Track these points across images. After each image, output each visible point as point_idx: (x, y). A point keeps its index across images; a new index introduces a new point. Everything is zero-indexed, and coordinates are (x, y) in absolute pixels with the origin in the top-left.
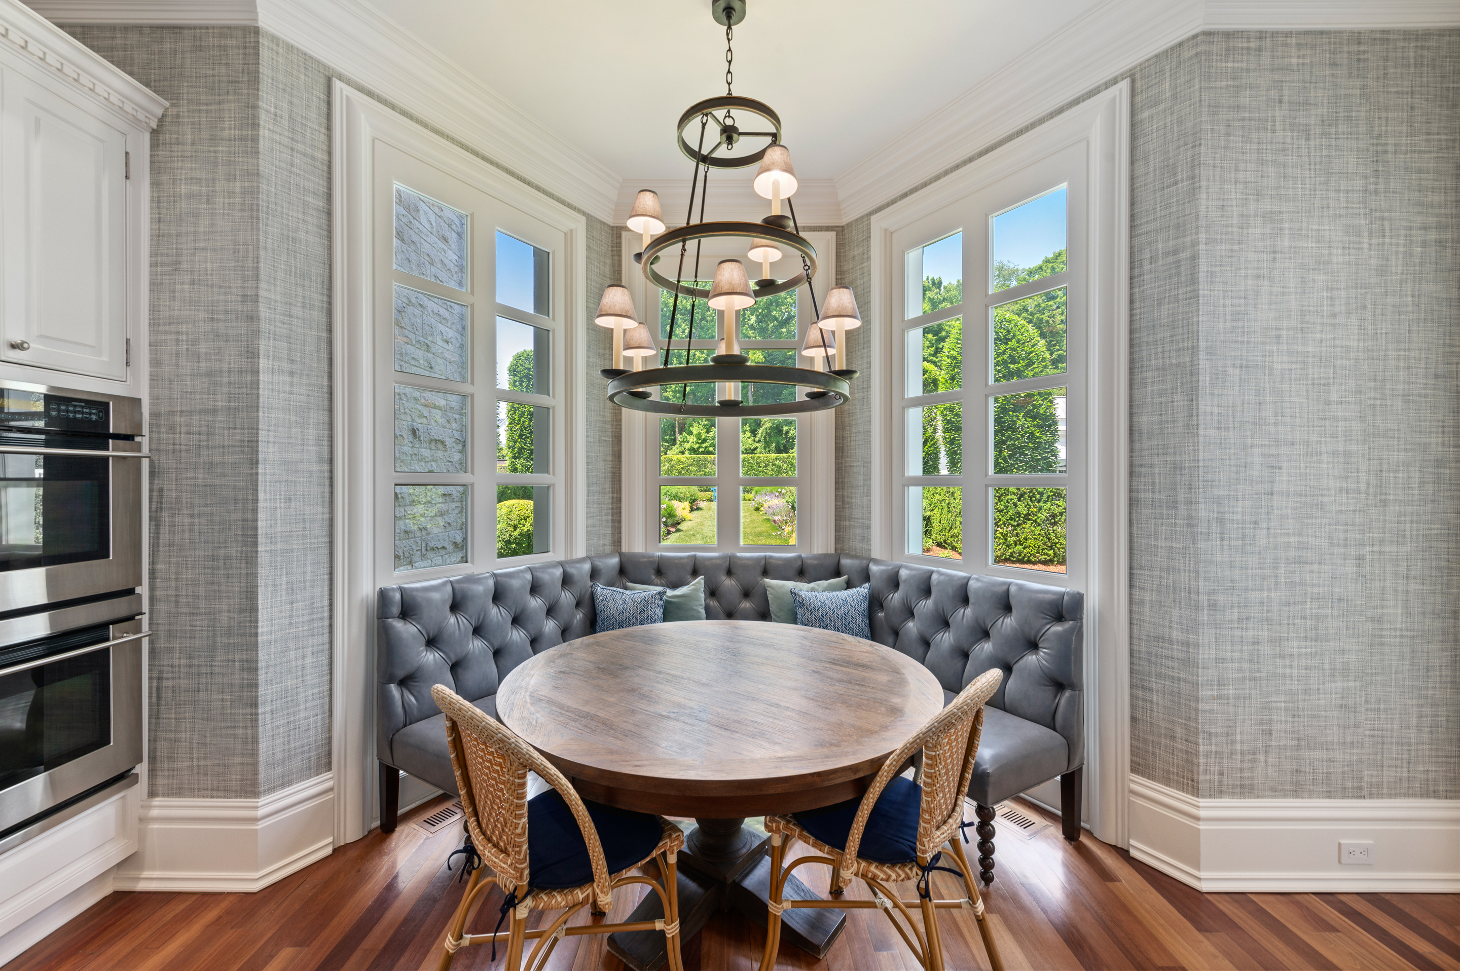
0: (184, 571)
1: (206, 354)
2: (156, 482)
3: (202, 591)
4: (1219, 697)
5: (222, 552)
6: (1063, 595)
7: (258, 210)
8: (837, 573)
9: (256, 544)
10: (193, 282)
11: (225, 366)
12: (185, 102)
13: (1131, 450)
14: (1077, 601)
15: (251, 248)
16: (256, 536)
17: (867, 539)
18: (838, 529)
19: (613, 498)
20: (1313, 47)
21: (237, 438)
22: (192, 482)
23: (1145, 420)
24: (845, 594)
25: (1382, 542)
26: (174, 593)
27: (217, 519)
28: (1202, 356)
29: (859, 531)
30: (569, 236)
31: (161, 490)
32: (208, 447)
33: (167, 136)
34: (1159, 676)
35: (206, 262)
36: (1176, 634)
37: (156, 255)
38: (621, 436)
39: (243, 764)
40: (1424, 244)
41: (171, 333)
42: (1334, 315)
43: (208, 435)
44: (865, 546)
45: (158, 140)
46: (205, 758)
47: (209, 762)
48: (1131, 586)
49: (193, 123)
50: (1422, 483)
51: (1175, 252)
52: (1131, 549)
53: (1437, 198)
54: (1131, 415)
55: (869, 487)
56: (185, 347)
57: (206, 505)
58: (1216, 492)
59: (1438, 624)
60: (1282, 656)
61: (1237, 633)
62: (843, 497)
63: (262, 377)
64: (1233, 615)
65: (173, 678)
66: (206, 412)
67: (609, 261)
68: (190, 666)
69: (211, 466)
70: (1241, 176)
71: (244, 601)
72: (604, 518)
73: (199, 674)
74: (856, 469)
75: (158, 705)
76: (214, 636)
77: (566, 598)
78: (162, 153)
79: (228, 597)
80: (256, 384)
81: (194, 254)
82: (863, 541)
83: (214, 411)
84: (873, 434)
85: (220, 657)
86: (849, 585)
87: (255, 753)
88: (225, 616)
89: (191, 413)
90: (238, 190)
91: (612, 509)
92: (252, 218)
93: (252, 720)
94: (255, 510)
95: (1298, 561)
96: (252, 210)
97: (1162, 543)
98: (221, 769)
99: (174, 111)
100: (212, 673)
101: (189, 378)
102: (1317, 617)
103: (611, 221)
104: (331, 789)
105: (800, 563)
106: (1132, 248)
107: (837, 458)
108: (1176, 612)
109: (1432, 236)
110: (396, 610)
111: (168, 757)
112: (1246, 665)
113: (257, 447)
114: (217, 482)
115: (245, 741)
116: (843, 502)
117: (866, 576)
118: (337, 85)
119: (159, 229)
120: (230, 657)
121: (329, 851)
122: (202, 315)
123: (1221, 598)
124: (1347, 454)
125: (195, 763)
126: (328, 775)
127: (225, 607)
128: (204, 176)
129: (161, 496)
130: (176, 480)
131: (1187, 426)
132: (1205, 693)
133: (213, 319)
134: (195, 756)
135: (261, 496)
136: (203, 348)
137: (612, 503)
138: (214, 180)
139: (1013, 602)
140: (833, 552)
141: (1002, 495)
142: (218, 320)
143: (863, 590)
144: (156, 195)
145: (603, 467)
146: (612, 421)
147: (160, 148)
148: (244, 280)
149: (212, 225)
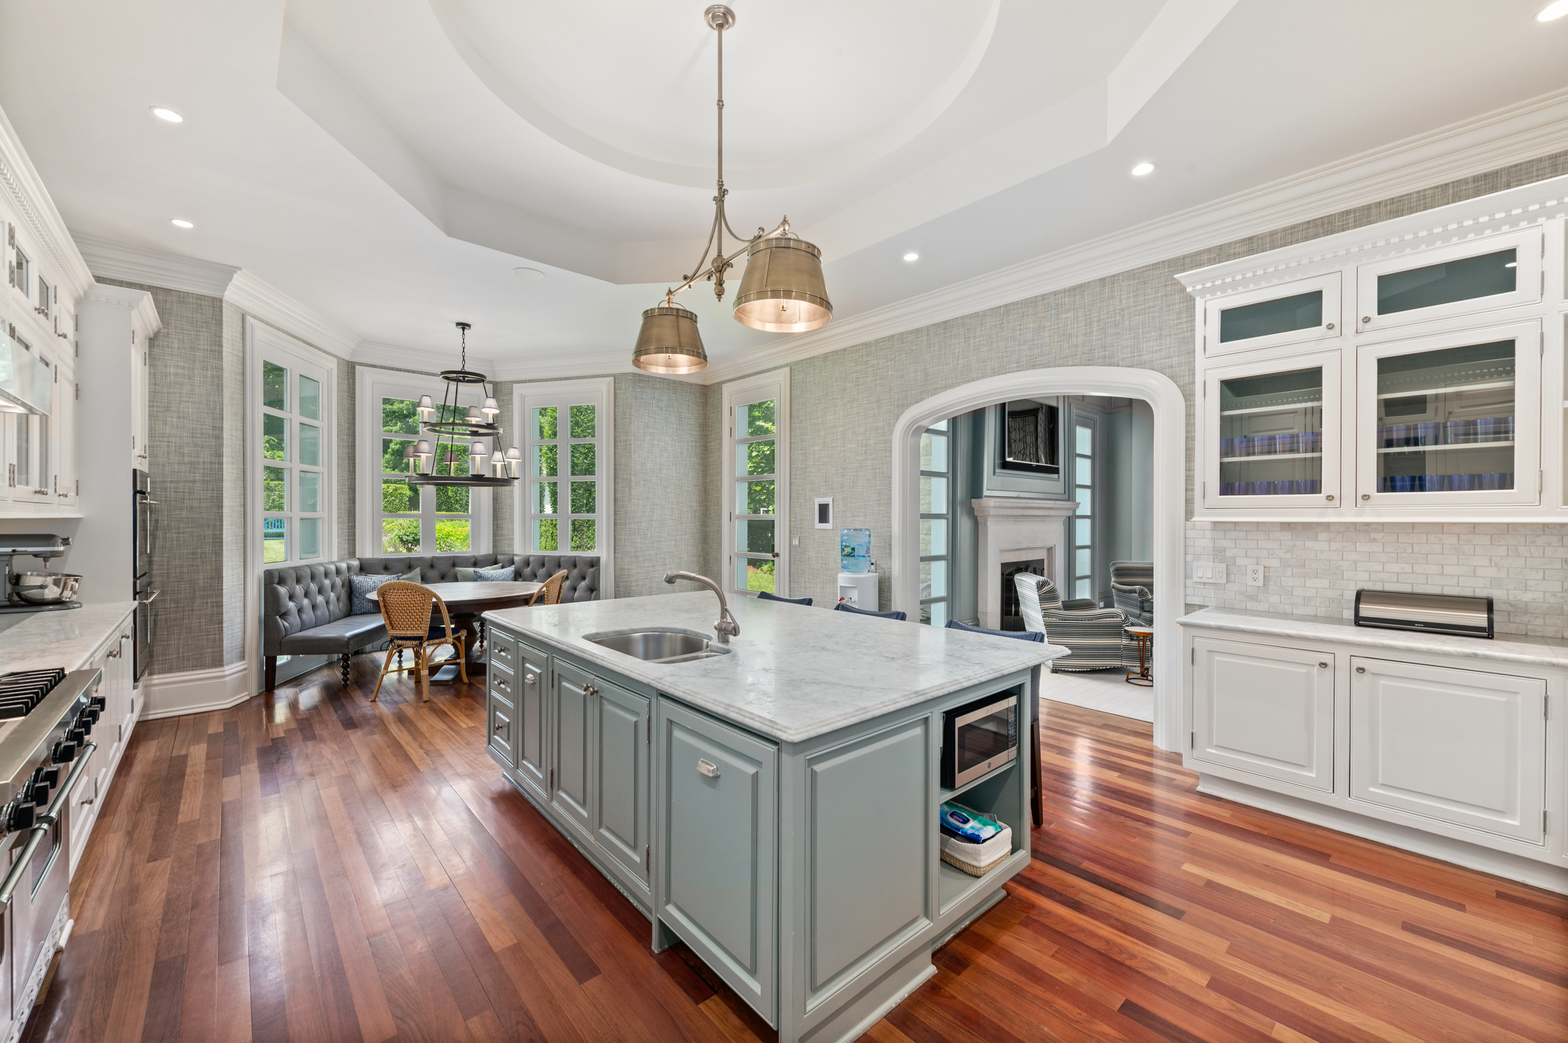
0: (173, 560)
1: (188, 453)
2: (153, 516)
3: (185, 570)
4: (637, 585)
5: (199, 551)
6: (593, 557)
7: (222, 386)
8: (496, 563)
9: (222, 546)
10: (179, 417)
11: (201, 460)
12: (173, 327)
13: (615, 506)
14: (598, 559)
15: (218, 404)
16: (222, 542)
17: (511, 545)
18: (494, 541)
19: (349, 526)
20: (663, 383)
21: (209, 495)
22: (179, 516)
23: (618, 495)
24: (502, 571)
25: (681, 535)
26: (166, 571)
27: (196, 534)
28: (633, 476)
29: (507, 542)
30: (329, 372)
31: (157, 520)
32: (189, 499)
33: (161, 343)
34: (622, 581)
35: (188, 408)
36: (626, 567)
37: (153, 402)
38: (355, 488)
39: (213, 652)
40: (692, 446)
41: (164, 441)
42: (669, 466)
43: (189, 493)
44: (510, 549)
45: (154, 344)
46: (188, 652)
47: (190, 654)
48: (615, 553)
49: (178, 339)
50: (691, 517)
51: (626, 441)
52: (615, 540)
53: (695, 433)
54: (615, 493)
55: (513, 519)
56: (174, 449)
57: (189, 528)
58: (637, 520)
59: (695, 559)
60: (655, 571)
61: (643, 564)
62: (497, 524)
63: (225, 466)
64: (641, 559)
65: (165, 614)
66: (190, 482)
67: (346, 382)
68: (178, 607)
69: (191, 509)
70: (643, 420)
71: (214, 574)
72: (344, 538)
73: (184, 611)
74: (505, 510)
75: (155, 628)
76: (194, 591)
77: (338, 581)
78: (156, 350)
79: (204, 572)
80: (221, 470)
81: (180, 404)
82: (509, 547)
83: (194, 482)
84: (515, 492)
85: (198, 602)
86: (502, 567)
87: (221, 646)
88: (201, 582)
89: (178, 482)
90: (209, 375)
91: (348, 532)
92: (218, 389)
93: (219, 630)
94: (221, 530)
95: (659, 541)
96: (218, 386)
97: (623, 537)
98: (198, 656)
99: (166, 331)
100: (192, 610)
101: (176, 465)
102: (664, 558)
103: (348, 358)
104: (245, 669)
105: (474, 559)
106: (615, 436)
107: (494, 503)
108: (626, 560)
109: (694, 444)
110: (276, 580)
111: (162, 654)
112: (645, 574)
113: (222, 499)
114: (196, 516)
115: (214, 641)
116: (497, 527)
117: (512, 562)
118: (248, 318)
119: (155, 389)
120: (205, 601)
121: (248, 698)
122: (185, 434)
123: (638, 553)
124: (672, 508)
125: (181, 655)
126: (244, 662)
127: (201, 577)
128: (186, 365)
129: (157, 523)
130: (167, 515)
131: (629, 499)
132: (634, 584)
133: (193, 437)
134: (181, 651)
135: (224, 523)
136: (186, 450)
137: (348, 529)
138: (193, 368)
139: (577, 563)
140: (492, 553)
141: (590, 526)
142: (197, 437)
143: (512, 568)
144: (152, 371)
145: (345, 507)
146: (348, 479)
147: (156, 348)
148: (214, 419)
149: (192, 390)
